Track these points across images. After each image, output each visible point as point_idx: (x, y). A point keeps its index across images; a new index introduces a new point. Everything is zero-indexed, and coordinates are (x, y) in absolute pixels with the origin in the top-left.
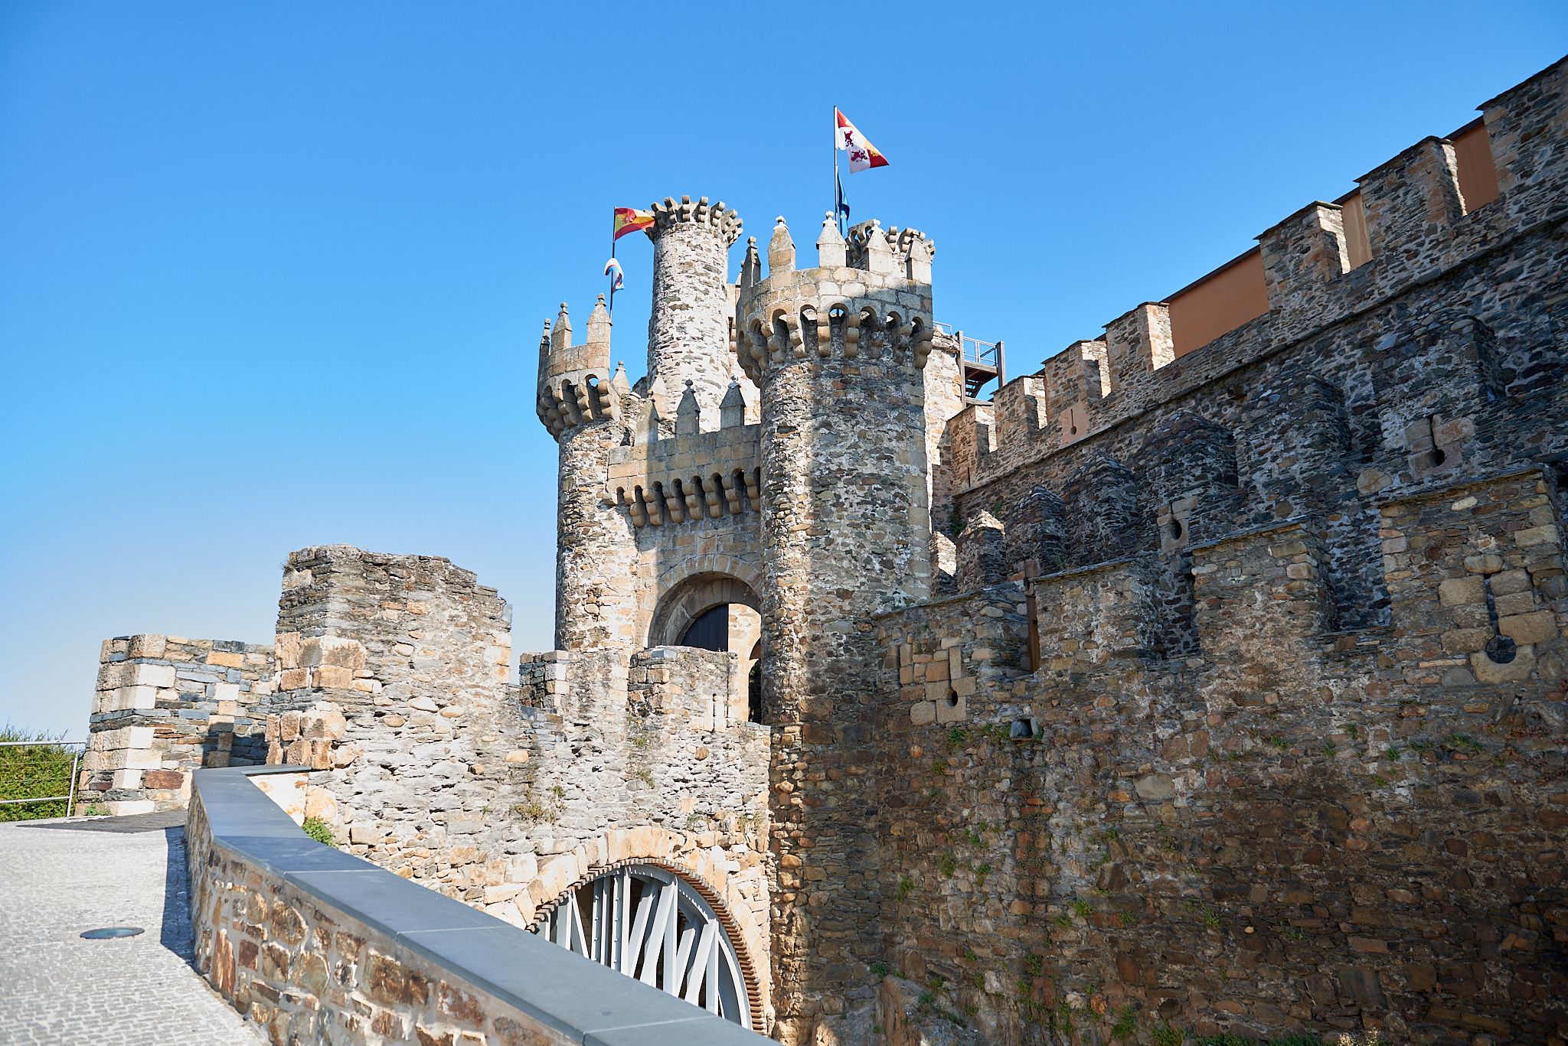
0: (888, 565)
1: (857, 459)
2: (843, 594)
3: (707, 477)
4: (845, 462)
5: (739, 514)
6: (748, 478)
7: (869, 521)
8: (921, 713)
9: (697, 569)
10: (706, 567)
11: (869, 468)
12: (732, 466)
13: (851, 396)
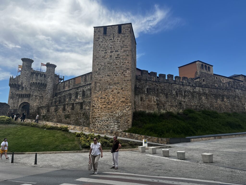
0: (41, 103)
1: (39, 94)
2: (37, 105)
3: (26, 94)
4: (38, 95)
5: (29, 97)
6: (30, 94)
7: (40, 100)
8: (42, 115)
9: (24, 102)
10: (25, 101)
11: (40, 95)
12: (29, 93)
13: (39, 89)
